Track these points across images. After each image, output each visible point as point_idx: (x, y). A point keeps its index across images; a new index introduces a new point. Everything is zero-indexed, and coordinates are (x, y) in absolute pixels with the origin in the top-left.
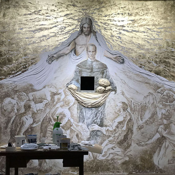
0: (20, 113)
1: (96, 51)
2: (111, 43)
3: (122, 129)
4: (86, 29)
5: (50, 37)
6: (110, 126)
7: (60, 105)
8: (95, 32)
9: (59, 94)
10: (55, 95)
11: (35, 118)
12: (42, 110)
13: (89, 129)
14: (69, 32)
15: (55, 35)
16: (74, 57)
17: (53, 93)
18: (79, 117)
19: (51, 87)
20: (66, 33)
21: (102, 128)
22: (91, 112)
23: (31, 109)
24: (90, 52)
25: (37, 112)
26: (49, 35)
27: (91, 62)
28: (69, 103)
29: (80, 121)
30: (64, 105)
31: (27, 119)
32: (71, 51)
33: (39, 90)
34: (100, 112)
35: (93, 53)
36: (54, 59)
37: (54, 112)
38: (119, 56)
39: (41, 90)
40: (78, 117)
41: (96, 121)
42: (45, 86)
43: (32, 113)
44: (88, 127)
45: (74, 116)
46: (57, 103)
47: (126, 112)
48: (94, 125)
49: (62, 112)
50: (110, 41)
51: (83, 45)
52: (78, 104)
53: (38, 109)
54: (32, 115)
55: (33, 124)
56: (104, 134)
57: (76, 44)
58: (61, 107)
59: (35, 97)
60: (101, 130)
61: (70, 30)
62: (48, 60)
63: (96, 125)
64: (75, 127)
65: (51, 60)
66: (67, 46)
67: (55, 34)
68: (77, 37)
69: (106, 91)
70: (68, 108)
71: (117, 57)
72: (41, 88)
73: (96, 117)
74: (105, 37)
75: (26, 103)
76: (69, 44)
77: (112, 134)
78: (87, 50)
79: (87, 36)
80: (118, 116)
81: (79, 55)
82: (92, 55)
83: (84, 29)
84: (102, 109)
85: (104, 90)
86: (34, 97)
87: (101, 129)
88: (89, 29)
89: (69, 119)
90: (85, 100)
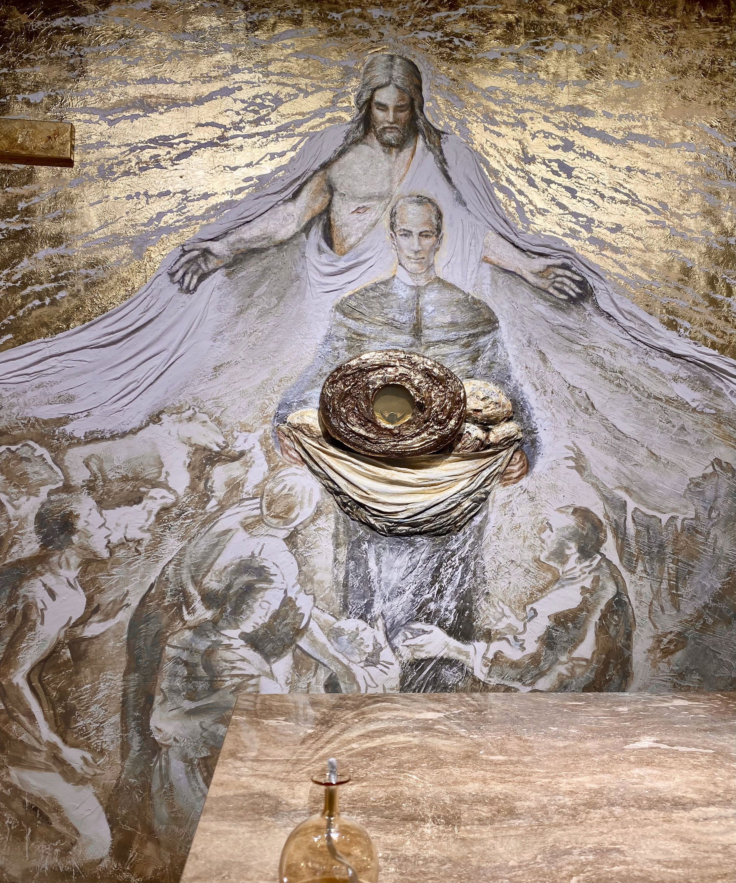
0: (16, 557)
1: (439, 229)
2: (521, 192)
3: (575, 654)
4: (391, 113)
5: (195, 148)
6: (510, 637)
7: (240, 518)
8: (439, 133)
9: (234, 459)
10: (213, 464)
11: (100, 591)
12: (139, 542)
13: (394, 649)
14: (298, 124)
15: (222, 138)
16: (324, 259)
17: (205, 449)
18: (345, 585)
19: (190, 419)
20: (279, 129)
21: (469, 648)
22: (405, 557)
23: (75, 538)
24: (408, 234)
25: (111, 553)
26: (189, 138)
27: (412, 288)
28: (290, 509)
29: (345, 607)
30: (260, 520)
31: (52, 594)
32: (306, 229)
33: (124, 435)
34: (456, 558)
35: (428, 242)
36: (211, 266)
37: (205, 556)
38: (559, 262)
39: (134, 432)
40: (337, 583)
41: (432, 606)
42: (161, 412)
43: (79, 560)
44: (389, 640)
45: (316, 578)
46: (222, 507)
47: (595, 562)
48: (424, 632)
49: (253, 555)
50: (514, 185)
51: (370, 198)
52: (341, 514)
53: (115, 539)
54: (84, 572)
55: (83, 621)
56: (477, 681)
57: (331, 189)
58: (247, 527)
59: (101, 470)
60: (462, 658)
61: (303, 114)
62: (180, 273)
63: (437, 630)
64: (322, 638)
65: (194, 273)
66: (285, 201)
67: (219, 132)
68: (341, 153)
69: (488, 447)
70: (284, 534)
71: (549, 266)
72: (136, 424)
73: (432, 584)
74: (487, 164)
75: (50, 502)
76: (295, 186)
77: (520, 680)
78: (392, 226)
79: (394, 150)
80: (552, 583)
81: (351, 247)
82: (416, 252)
83: (379, 114)
84: (465, 542)
85: (482, 443)
86: (95, 468)
87: (460, 652)
88: (403, 115)
89: (289, 595)
90: (376, 492)
